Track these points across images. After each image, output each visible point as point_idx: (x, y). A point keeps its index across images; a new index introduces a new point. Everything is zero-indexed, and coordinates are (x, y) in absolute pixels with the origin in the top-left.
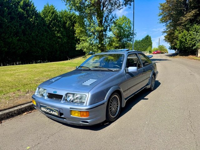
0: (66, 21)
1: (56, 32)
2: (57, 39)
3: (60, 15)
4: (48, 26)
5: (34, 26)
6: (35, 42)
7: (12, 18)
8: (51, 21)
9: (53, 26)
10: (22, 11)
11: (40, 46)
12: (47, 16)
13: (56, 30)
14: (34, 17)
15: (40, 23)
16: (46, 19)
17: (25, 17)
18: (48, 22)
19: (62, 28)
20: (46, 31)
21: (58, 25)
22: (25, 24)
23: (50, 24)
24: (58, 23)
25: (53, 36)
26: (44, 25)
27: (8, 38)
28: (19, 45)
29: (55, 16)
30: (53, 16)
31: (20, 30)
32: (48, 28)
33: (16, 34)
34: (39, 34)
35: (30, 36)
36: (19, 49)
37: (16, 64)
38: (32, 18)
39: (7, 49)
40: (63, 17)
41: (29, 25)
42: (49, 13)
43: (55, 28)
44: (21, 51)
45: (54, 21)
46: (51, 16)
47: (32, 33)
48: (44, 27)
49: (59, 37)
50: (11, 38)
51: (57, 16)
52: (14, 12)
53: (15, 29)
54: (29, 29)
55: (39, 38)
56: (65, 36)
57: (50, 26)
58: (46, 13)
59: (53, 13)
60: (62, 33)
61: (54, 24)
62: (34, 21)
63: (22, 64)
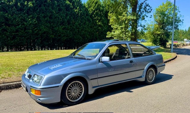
0: (108, 10)
1: (98, 21)
2: (98, 27)
3: (103, 5)
4: (91, 16)
5: (78, 16)
6: (78, 30)
7: (60, 10)
8: (94, 11)
9: (96, 15)
10: (69, 3)
11: (82, 34)
12: (91, 7)
13: (98, 19)
14: (78, 7)
15: (83, 13)
16: (89, 10)
17: (71, 8)
18: (91, 12)
19: (104, 17)
20: (89, 20)
21: (100, 14)
22: (70, 15)
23: (93, 14)
24: (101, 12)
25: (94, 24)
26: (87, 15)
27: (56, 27)
28: (64, 33)
29: (98, 6)
30: (96, 6)
31: (66, 20)
32: (91, 17)
33: (62, 23)
34: (82, 23)
35: (75, 25)
36: (64, 36)
37: (61, 49)
38: (76, 9)
39: (53, 36)
40: (105, 6)
41: (73, 15)
42: (93, 3)
43: (97, 18)
44: (65, 38)
45: (97, 10)
46: (94, 6)
47: (75, 23)
48: (87, 17)
49: (100, 26)
50: (58, 26)
51: (100, 5)
52: (62, 4)
53: (61, 19)
54: (74, 19)
55: (82, 27)
56: (106, 24)
57: (92, 15)
58: (90, 4)
59: (96, 3)
60: (102, 22)
61: (97, 14)
62: (78, 12)
63: (66, 49)
